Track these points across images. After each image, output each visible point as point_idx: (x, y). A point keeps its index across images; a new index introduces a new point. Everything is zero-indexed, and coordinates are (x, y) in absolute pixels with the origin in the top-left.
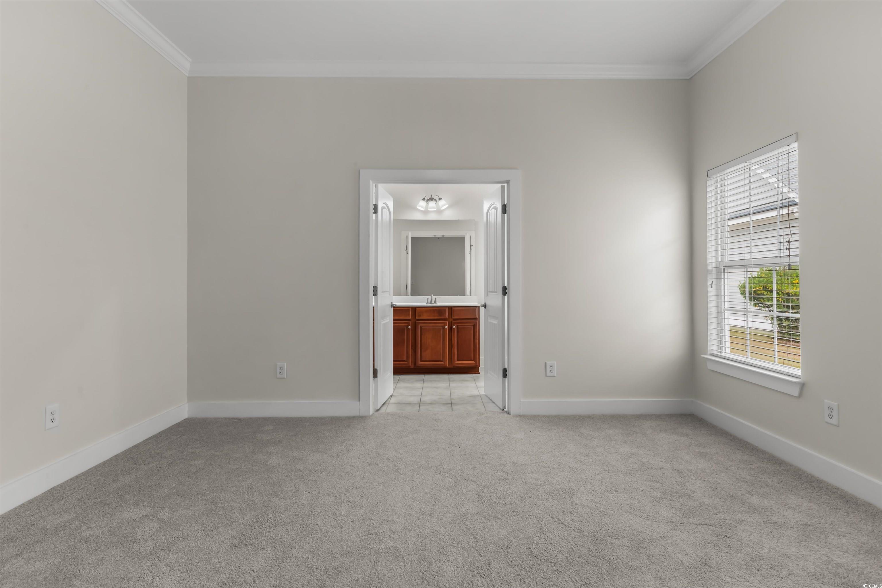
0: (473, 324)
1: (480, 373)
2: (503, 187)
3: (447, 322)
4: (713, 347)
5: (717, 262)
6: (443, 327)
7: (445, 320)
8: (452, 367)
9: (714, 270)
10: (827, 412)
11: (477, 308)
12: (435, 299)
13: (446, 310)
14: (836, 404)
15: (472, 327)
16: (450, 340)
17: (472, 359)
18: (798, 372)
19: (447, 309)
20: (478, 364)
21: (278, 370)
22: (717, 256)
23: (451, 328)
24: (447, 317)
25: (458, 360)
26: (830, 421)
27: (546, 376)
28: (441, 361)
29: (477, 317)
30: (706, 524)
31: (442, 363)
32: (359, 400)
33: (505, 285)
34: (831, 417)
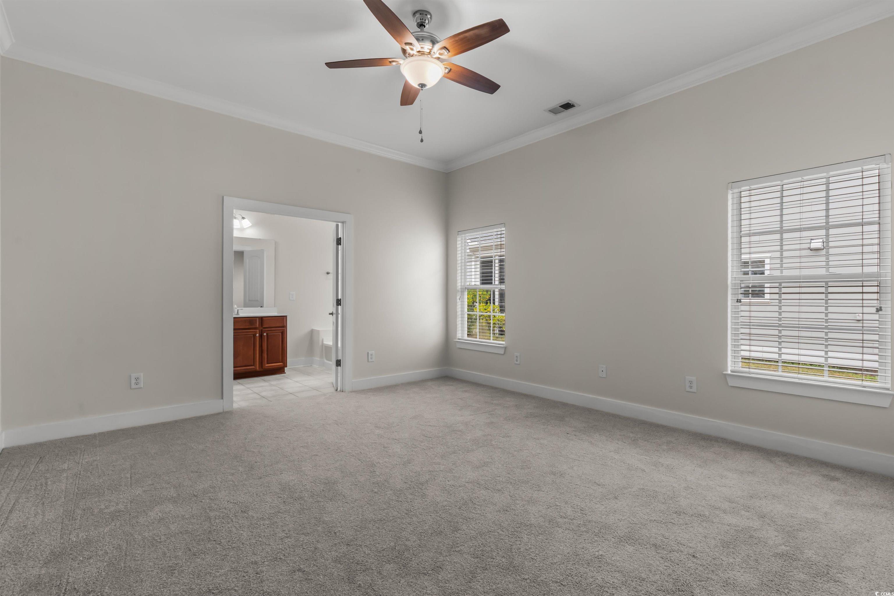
0: (282, 331)
1: (285, 373)
2: (337, 226)
3: (258, 331)
4: (459, 335)
5: (461, 285)
6: (254, 336)
7: (256, 328)
8: (263, 370)
9: (460, 290)
10: (515, 359)
11: (285, 318)
12: (238, 310)
13: (256, 320)
14: (519, 354)
15: (280, 334)
16: (261, 346)
17: (281, 361)
18: (504, 343)
19: (258, 319)
20: (286, 365)
21: (133, 381)
22: (461, 282)
23: (261, 336)
24: (258, 326)
25: (267, 364)
26: (517, 363)
27: (368, 361)
28: (252, 366)
29: (285, 325)
30: (484, 413)
31: (253, 367)
32: (222, 398)
33: (338, 297)
34: (517, 361)
